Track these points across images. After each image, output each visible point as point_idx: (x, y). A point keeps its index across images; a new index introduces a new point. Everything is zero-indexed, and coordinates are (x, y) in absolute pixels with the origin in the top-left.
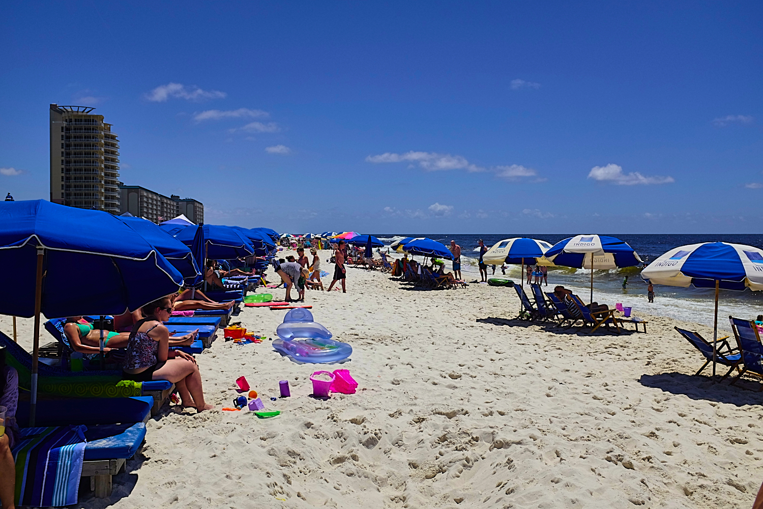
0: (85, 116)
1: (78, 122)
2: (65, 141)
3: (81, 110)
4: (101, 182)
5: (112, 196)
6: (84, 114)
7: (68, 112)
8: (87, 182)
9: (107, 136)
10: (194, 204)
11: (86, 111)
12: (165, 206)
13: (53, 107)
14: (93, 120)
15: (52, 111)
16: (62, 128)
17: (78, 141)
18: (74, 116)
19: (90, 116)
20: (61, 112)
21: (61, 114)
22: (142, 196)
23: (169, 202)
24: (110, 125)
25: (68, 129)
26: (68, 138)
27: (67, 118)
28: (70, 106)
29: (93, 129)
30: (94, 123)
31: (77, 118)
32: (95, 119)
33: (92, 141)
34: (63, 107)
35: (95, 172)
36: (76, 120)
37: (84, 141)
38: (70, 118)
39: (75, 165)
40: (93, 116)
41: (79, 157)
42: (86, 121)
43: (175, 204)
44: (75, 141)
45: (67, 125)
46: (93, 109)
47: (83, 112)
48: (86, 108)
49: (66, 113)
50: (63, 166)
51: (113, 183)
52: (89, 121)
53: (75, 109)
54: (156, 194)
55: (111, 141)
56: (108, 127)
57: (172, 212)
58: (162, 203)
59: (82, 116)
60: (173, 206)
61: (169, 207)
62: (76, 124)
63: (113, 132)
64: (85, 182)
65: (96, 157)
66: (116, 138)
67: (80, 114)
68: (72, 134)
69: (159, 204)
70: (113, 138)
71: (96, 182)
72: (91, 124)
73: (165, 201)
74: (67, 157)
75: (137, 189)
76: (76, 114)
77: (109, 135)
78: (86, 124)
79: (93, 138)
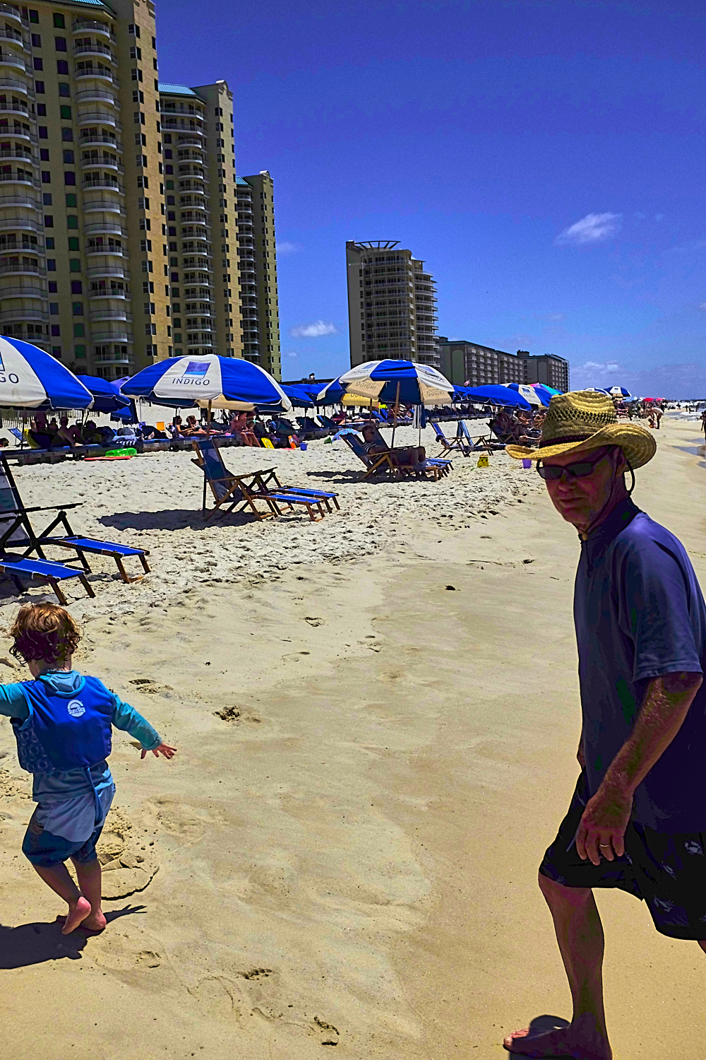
0: (387, 252)
1: (380, 261)
2: (365, 288)
3: (383, 245)
4: (410, 338)
5: (427, 356)
6: (387, 250)
7: (367, 249)
8: (393, 339)
9: (418, 277)
10: (547, 362)
11: (388, 246)
12: (506, 365)
13: (349, 245)
14: (398, 257)
15: (349, 250)
16: (361, 271)
17: (381, 287)
18: (374, 254)
19: (394, 252)
20: (359, 250)
21: (359, 253)
22: (470, 354)
23: (511, 361)
24: (422, 262)
25: (367, 272)
26: (368, 283)
27: (366, 258)
28: (369, 242)
29: (398, 270)
30: (400, 261)
31: (378, 257)
32: (400, 256)
33: (397, 285)
34: (360, 243)
35: (403, 326)
36: (376, 259)
37: (387, 286)
38: (370, 257)
39: (378, 319)
40: (398, 251)
41: (382, 308)
42: (389, 259)
43: (521, 363)
44: (377, 286)
45: (366, 266)
46: (397, 242)
47: (385, 248)
48: (389, 242)
49: (365, 251)
50: (363, 321)
51: (429, 338)
52: (393, 258)
53: (375, 245)
54: (492, 350)
55: (423, 283)
56: (418, 265)
57: (517, 373)
58: (502, 362)
59: (383, 253)
60: (518, 365)
61: (511, 367)
62: (377, 265)
63: (426, 272)
64: (390, 339)
65: (404, 306)
66: (431, 279)
67: (381, 250)
68: (372, 277)
69: (496, 363)
70: (427, 278)
71: (405, 338)
72: (395, 263)
73: (506, 359)
74: (368, 309)
75: (462, 345)
76: (376, 251)
77: (421, 275)
78: (389, 263)
79: (399, 281)
